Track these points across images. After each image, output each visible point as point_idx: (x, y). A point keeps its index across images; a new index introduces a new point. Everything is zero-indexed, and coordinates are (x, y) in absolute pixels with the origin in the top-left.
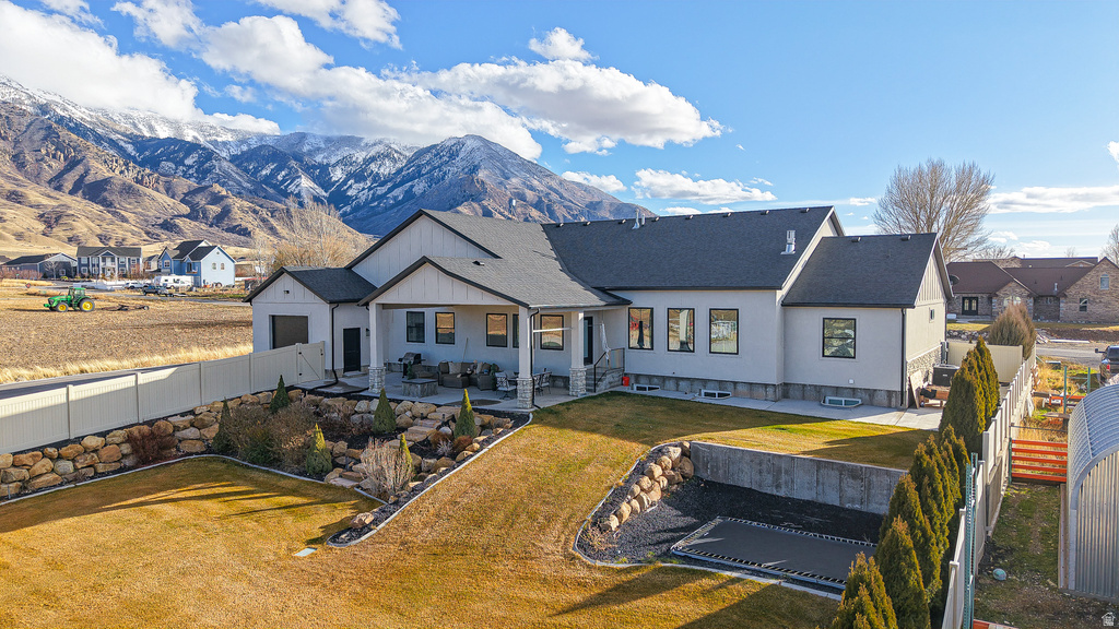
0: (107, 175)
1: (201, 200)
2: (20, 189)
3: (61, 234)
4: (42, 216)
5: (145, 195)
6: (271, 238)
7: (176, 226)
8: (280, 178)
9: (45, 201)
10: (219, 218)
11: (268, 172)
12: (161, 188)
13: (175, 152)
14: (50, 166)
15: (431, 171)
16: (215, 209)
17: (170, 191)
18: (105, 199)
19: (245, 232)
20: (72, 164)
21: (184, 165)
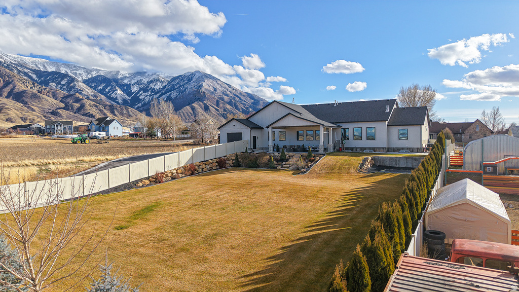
0: (24, 89)
1: (70, 101)
3: (3, 117)
5: (43, 98)
7: (58, 113)
8: (107, 90)
10: (79, 109)
11: (102, 88)
12: (51, 95)
13: (56, 78)
15: (179, 87)
16: (77, 105)
17: (55, 96)
18: (23, 100)
19: (92, 116)
21: (61, 84)
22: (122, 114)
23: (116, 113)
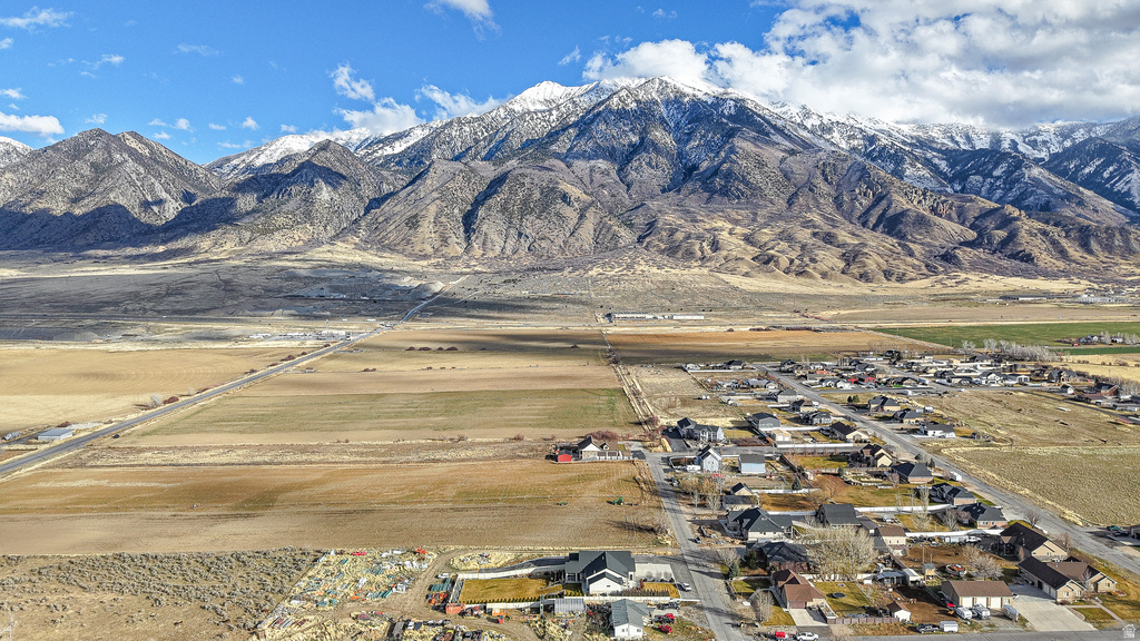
0: (906, 206)
1: (990, 224)
2: (834, 231)
3: (854, 271)
4: (844, 255)
5: (935, 224)
6: (1058, 263)
7: (956, 257)
8: (1106, 175)
9: (849, 241)
10: (1004, 243)
11: (1092, 169)
12: (954, 215)
13: (984, 163)
14: (861, 204)
16: (1002, 234)
17: (961, 216)
18: (900, 231)
19: (1028, 258)
20: (879, 199)
21: (992, 177)
22: (1109, 248)
23: (1094, 245)
